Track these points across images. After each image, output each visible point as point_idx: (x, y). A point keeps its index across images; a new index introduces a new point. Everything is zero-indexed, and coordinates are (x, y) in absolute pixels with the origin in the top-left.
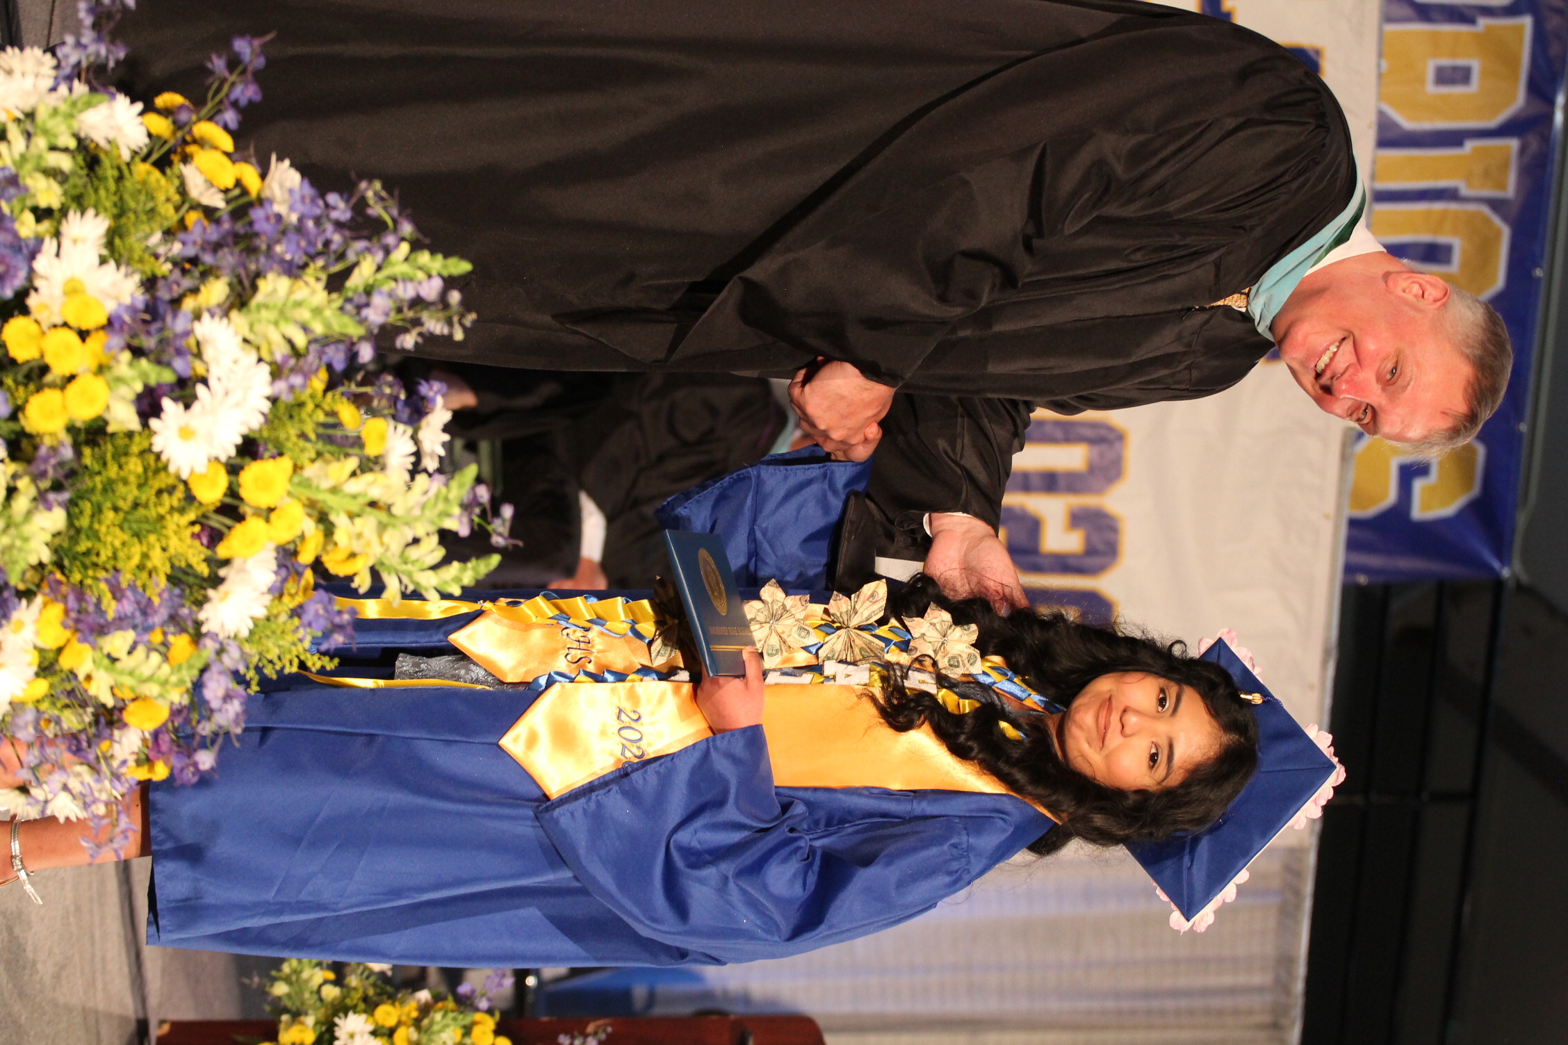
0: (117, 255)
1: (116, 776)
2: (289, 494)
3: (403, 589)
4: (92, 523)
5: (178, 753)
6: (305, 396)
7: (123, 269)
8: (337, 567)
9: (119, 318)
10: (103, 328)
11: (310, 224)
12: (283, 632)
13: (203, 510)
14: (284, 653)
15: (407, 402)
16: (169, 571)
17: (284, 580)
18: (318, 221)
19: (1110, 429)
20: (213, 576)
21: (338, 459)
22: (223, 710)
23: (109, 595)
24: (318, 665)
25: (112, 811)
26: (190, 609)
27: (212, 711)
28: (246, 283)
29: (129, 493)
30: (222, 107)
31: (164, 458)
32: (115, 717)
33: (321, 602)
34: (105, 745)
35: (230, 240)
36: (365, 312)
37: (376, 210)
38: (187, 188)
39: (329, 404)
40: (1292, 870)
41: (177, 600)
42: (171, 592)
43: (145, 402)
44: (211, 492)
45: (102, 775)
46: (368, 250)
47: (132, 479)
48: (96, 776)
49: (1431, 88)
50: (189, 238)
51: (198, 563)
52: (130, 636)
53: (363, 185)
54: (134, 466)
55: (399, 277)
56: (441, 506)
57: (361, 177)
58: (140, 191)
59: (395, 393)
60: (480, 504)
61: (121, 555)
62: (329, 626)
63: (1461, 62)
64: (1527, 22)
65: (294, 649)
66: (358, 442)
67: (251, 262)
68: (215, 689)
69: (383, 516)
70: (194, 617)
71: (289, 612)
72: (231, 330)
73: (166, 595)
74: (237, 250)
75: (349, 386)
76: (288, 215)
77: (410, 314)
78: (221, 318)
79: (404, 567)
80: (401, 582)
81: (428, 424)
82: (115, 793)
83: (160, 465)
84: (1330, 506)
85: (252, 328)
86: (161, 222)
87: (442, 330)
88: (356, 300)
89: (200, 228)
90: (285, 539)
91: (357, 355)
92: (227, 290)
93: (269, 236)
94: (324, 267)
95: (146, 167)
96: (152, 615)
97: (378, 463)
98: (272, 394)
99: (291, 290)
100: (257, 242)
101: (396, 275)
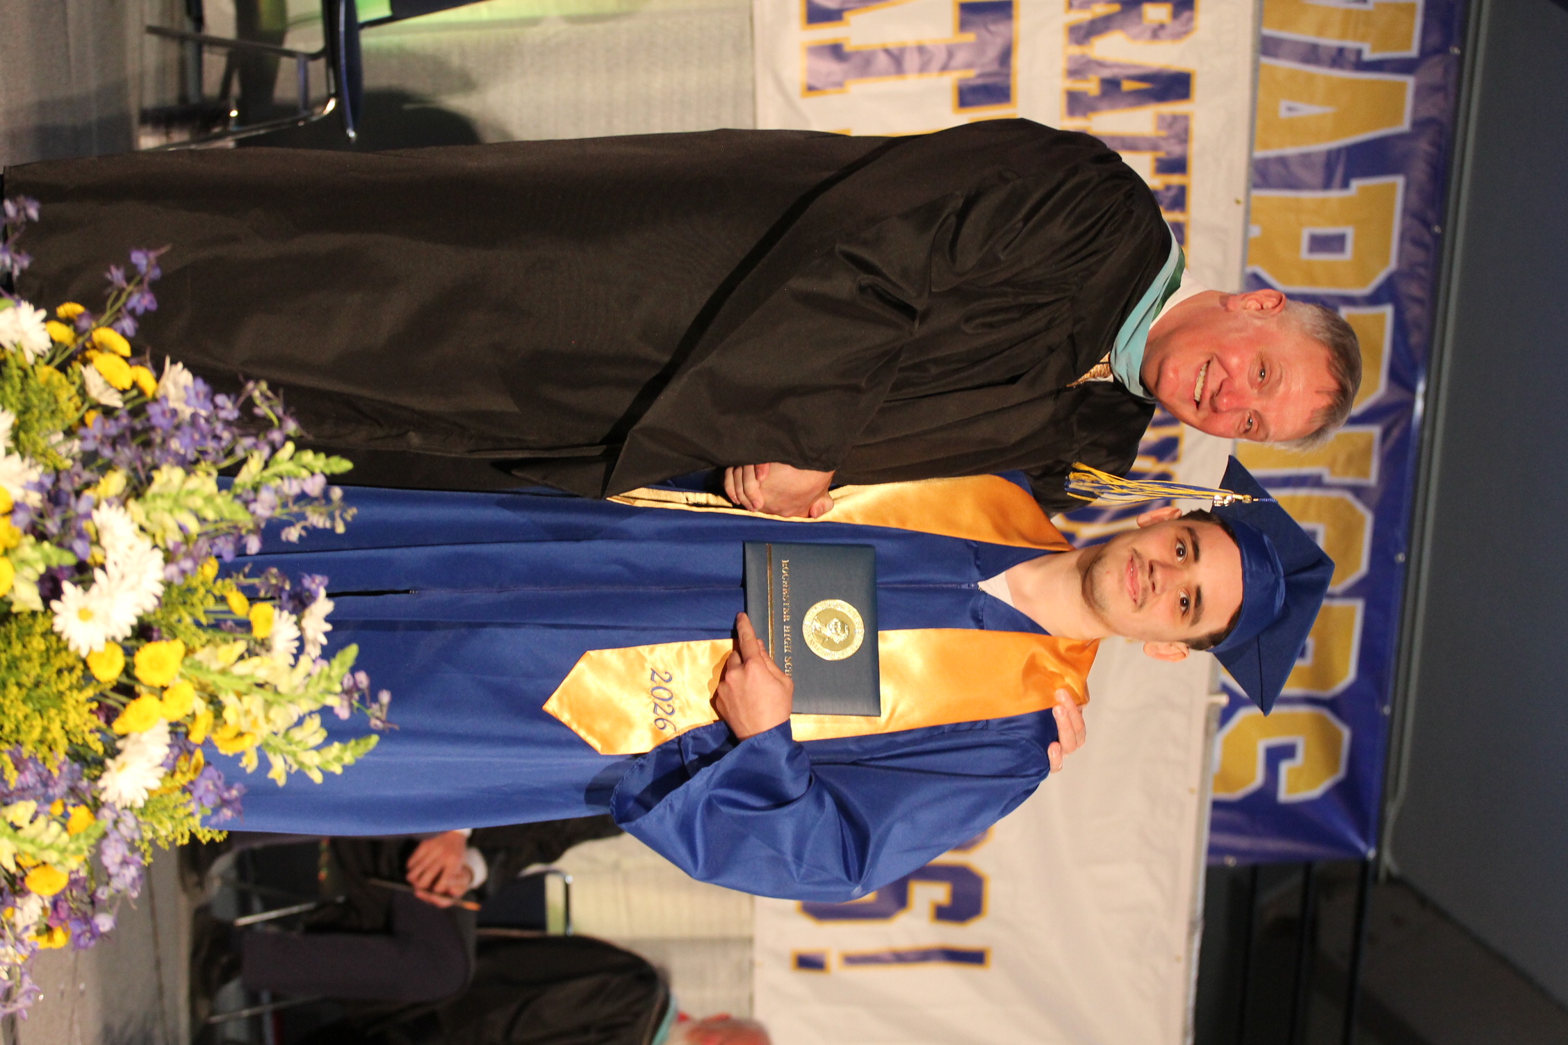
0: (21, 448)
1: (19, 940)
2: (182, 675)
3: (288, 769)
5: (76, 921)
6: (195, 583)
7: (27, 461)
8: (227, 749)
9: (25, 503)
10: (5, 513)
11: (202, 421)
12: (175, 807)
13: (101, 688)
14: (176, 827)
15: (291, 593)
16: (67, 746)
17: (176, 759)
18: (207, 420)
20: (109, 750)
21: (225, 641)
22: (121, 876)
23: (11, 766)
24: (208, 837)
25: (16, 973)
26: (88, 782)
27: (110, 876)
28: (143, 475)
29: (32, 670)
30: (120, 315)
31: (64, 637)
32: (17, 887)
33: (211, 778)
34: (8, 911)
35: (128, 434)
36: (253, 506)
37: (263, 409)
38: (87, 389)
39: (219, 590)
41: (76, 774)
42: (71, 766)
43: (49, 585)
44: (109, 670)
45: (6, 940)
46: (256, 446)
47: (35, 656)
50: (88, 434)
51: (94, 741)
52: (31, 806)
53: (250, 385)
54: (38, 644)
55: (284, 474)
56: (323, 684)
57: (248, 378)
59: (280, 585)
60: (359, 690)
61: (24, 727)
62: (218, 801)
64: (1388, 311)
65: (185, 822)
66: (245, 626)
67: (147, 455)
68: (112, 856)
69: (269, 695)
70: (93, 788)
71: (181, 789)
72: (127, 518)
73: (65, 768)
74: (134, 445)
75: (238, 578)
76: (183, 411)
77: (295, 509)
78: (118, 508)
79: (289, 748)
80: (285, 762)
81: (311, 614)
82: (19, 961)
83: (62, 645)
84: (1195, 781)
85: (147, 517)
86: (63, 420)
87: (324, 524)
88: (245, 496)
89: (99, 425)
90: (177, 715)
91: (245, 546)
92: (124, 482)
93: (165, 431)
94: (215, 463)
95: (50, 369)
96: (52, 787)
97: (265, 645)
98: (165, 578)
99: (184, 482)
100: (153, 435)
101: (281, 473)
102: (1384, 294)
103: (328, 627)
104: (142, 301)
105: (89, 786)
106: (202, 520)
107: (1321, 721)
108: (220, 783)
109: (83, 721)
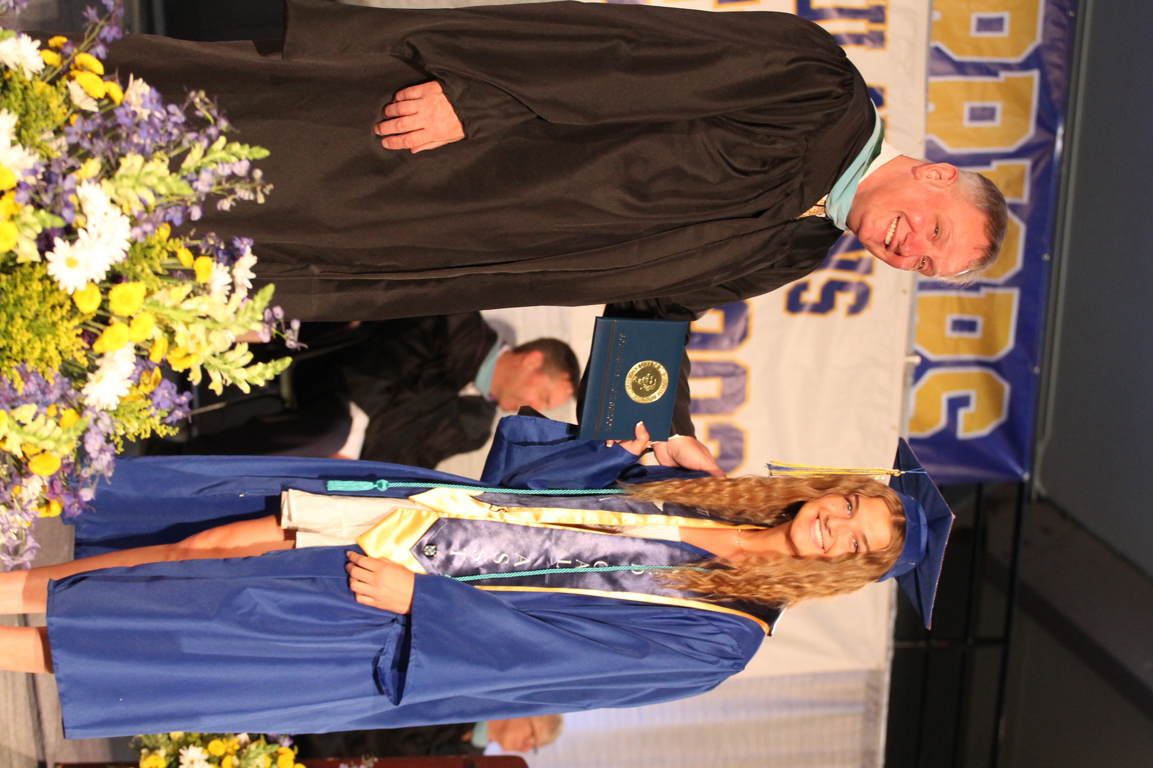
0: (23, 141)
1: (24, 510)
2: (144, 310)
3: (224, 383)
4: (6, 326)
5: (67, 494)
6: (153, 242)
7: (27, 150)
8: (178, 367)
9: (25, 183)
10: (13, 189)
11: (157, 121)
12: (140, 410)
13: (84, 318)
14: (141, 427)
15: (225, 251)
16: (60, 363)
17: (140, 374)
19: (736, 366)
20: (91, 368)
21: (176, 286)
22: (99, 459)
23: (18, 379)
24: (165, 433)
25: (22, 534)
26: (74, 392)
27: (91, 460)
28: (113, 161)
29: (33, 306)
30: (95, 43)
31: (56, 279)
32: (23, 471)
33: (166, 388)
34: (17, 490)
35: (101, 131)
36: (195, 184)
37: (202, 112)
38: (72, 98)
39: (171, 247)
40: (873, 688)
41: (67, 386)
42: (62, 379)
43: (43, 243)
44: (89, 305)
45: (15, 510)
46: (197, 139)
47: (35, 295)
48: (11, 511)
49: (967, 124)
50: (72, 131)
51: (81, 358)
52: (33, 408)
53: (192, 94)
54: (37, 286)
55: (219, 160)
56: (249, 314)
59: (217, 245)
60: (276, 320)
61: (27, 349)
62: (172, 406)
63: (988, 104)
64: (1035, 74)
66: (190, 274)
67: (116, 146)
68: (93, 444)
69: (208, 322)
71: (144, 396)
72: (102, 193)
73: (58, 380)
74: (106, 139)
75: (185, 240)
76: (141, 113)
77: (227, 186)
78: (95, 184)
80: (222, 378)
81: (240, 265)
82: (25, 526)
83: (54, 286)
84: (895, 420)
85: (116, 192)
86: (54, 122)
87: (249, 197)
88: (189, 177)
89: (80, 124)
90: (140, 340)
91: (189, 214)
92: (99, 166)
93: (129, 128)
94: (167, 153)
95: (44, 83)
96: (49, 394)
97: (205, 288)
98: (131, 238)
99: (143, 166)
100: (120, 131)
101: (216, 159)
102: (1032, 62)
103: (253, 276)
105: (76, 394)
106: (158, 195)
107: (989, 379)
108: (174, 392)
109: (72, 343)
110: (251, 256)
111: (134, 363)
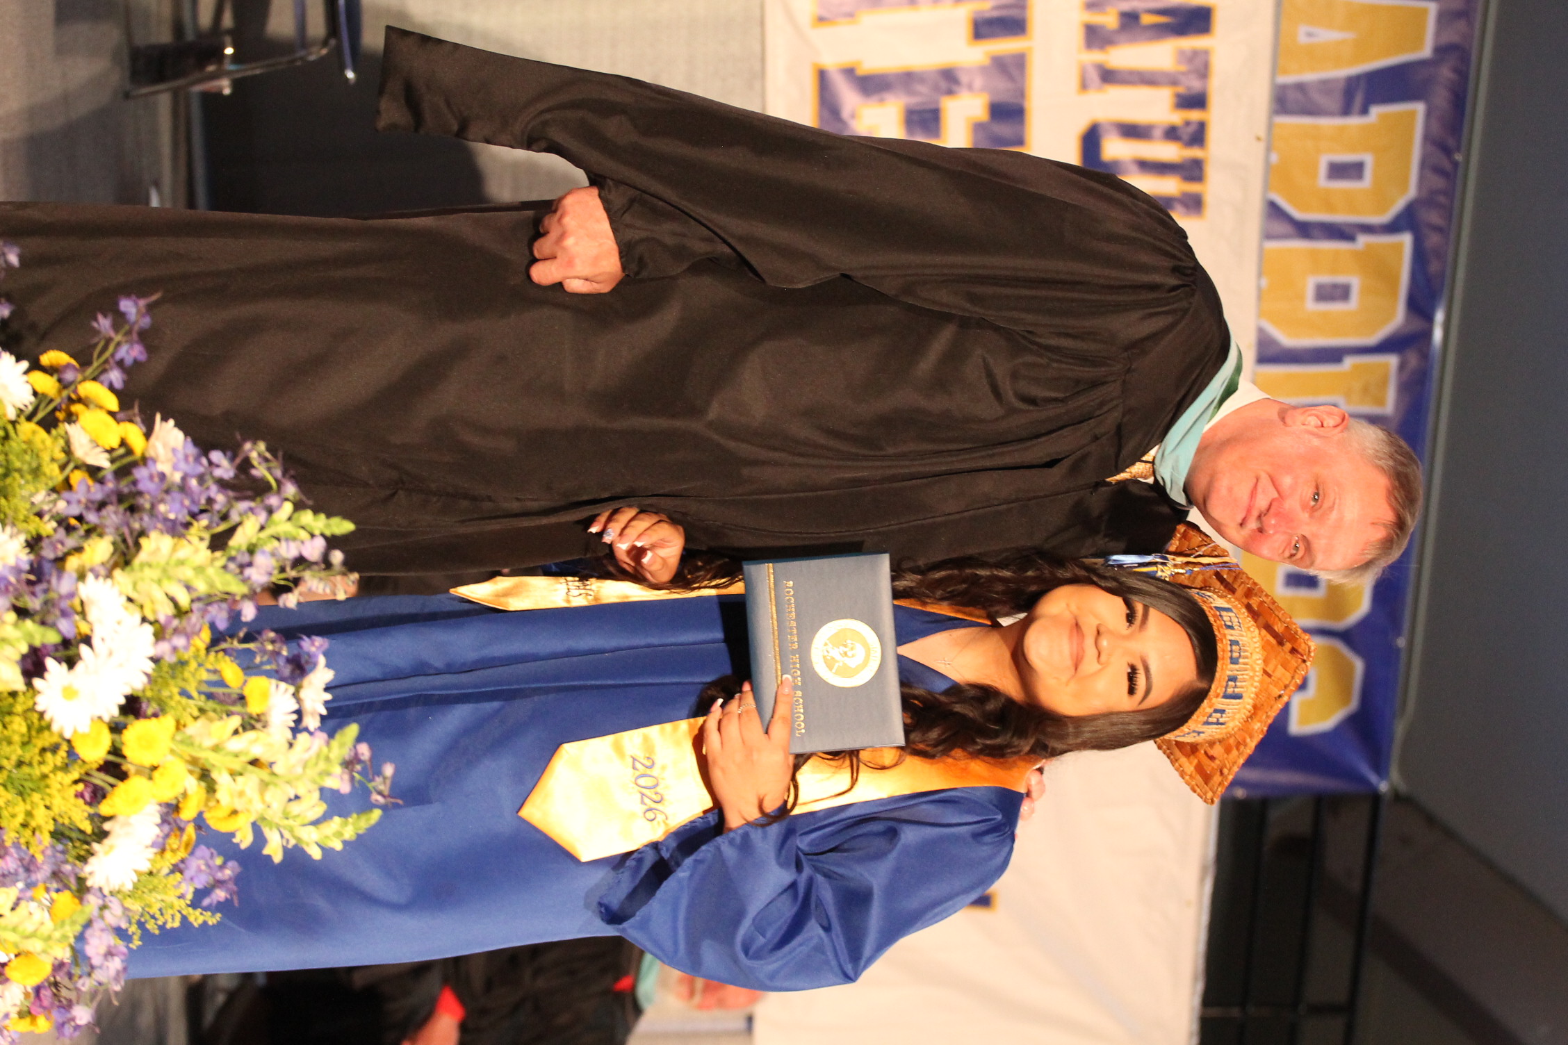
2: (172, 751)
3: (285, 844)
5: (58, 1007)
6: (186, 656)
7: (8, 530)
9: (5, 578)
11: (194, 483)
12: (165, 887)
13: (86, 768)
14: (166, 908)
15: (289, 660)
16: (51, 827)
17: (167, 836)
18: (201, 479)
20: (96, 830)
21: (221, 718)
22: (105, 967)
24: (201, 920)
26: (74, 865)
27: (92, 967)
28: (130, 541)
29: (13, 752)
30: (107, 366)
31: (47, 717)
33: (203, 858)
35: (114, 499)
36: (248, 572)
37: (260, 471)
38: (73, 448)
39: (212, 665)
41: (59, 855)
42: (53, 847)
43: (29, 661)
44: (95, 751)
46: (251, 510)
47: (16, 738)
49: (1311, 305)
50: (73, 496)
51: (81, 821)
52: (12, 893)
53: (248, 446)
54: (18, 725)
55: (282, 536)
56: (322, 765)
57: (245, 440)
58: (25, 452)
59: (277, 650)
60: (361, 762)
61: (5, 813)
62: (211, 880)
63: (1340, 279)
64: (1406, 240)
65: (176, 904)
66: (242, 698)
67: (135, 521)
68: (96, 946)
69: (263, 774)
70: (77, 870)
71: (171, 867)
72: (115, 590)
73: (49, 852)
74: (121, 508)
75: (232, 643)
76: (172, 475)
77: (292, 574)
78: (105, 578)
80: (282, 836)
81: (310, 683)
83: (43, 723)
85: (135, 587)
86: (46, 484)
87: (324, 590)
88: (240, 559)
89: (83, 489)
90: (169, 796)
91: (239, 614)
92: (111, 549)
93: (153, 495)
94: (207, 528)
95: (31, 426)
96: (35, 872)
97: (260, 721)
98: (155, 655)
99: (174, 549)
100: (141, 501)
101: (279, 534)
102: (1406, 221)
104: (131, 352)
105: (73, 869)
106: (192, 589)
107: (1334, 652)
108: (213, 862)
109: (69, 804)
110: (326, 669)
111: (158, 825)
